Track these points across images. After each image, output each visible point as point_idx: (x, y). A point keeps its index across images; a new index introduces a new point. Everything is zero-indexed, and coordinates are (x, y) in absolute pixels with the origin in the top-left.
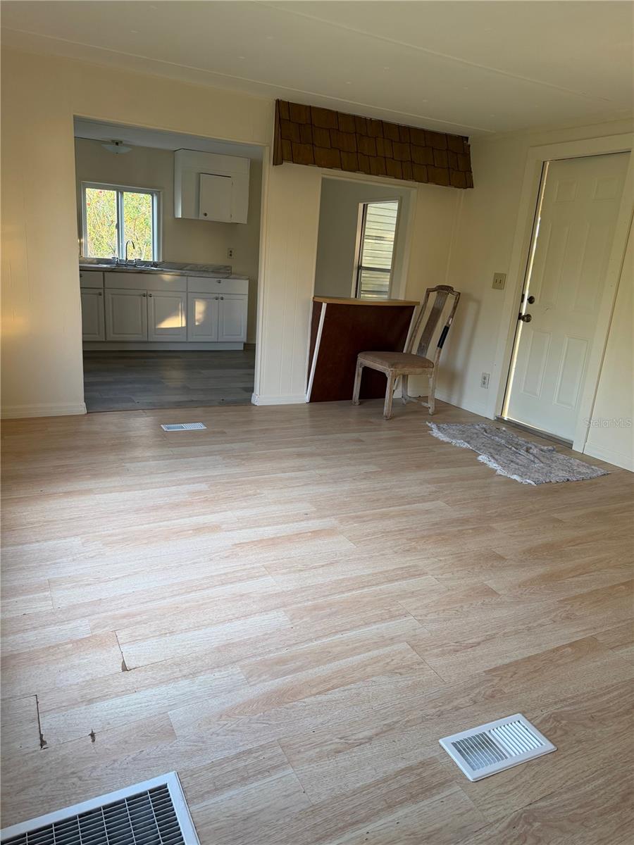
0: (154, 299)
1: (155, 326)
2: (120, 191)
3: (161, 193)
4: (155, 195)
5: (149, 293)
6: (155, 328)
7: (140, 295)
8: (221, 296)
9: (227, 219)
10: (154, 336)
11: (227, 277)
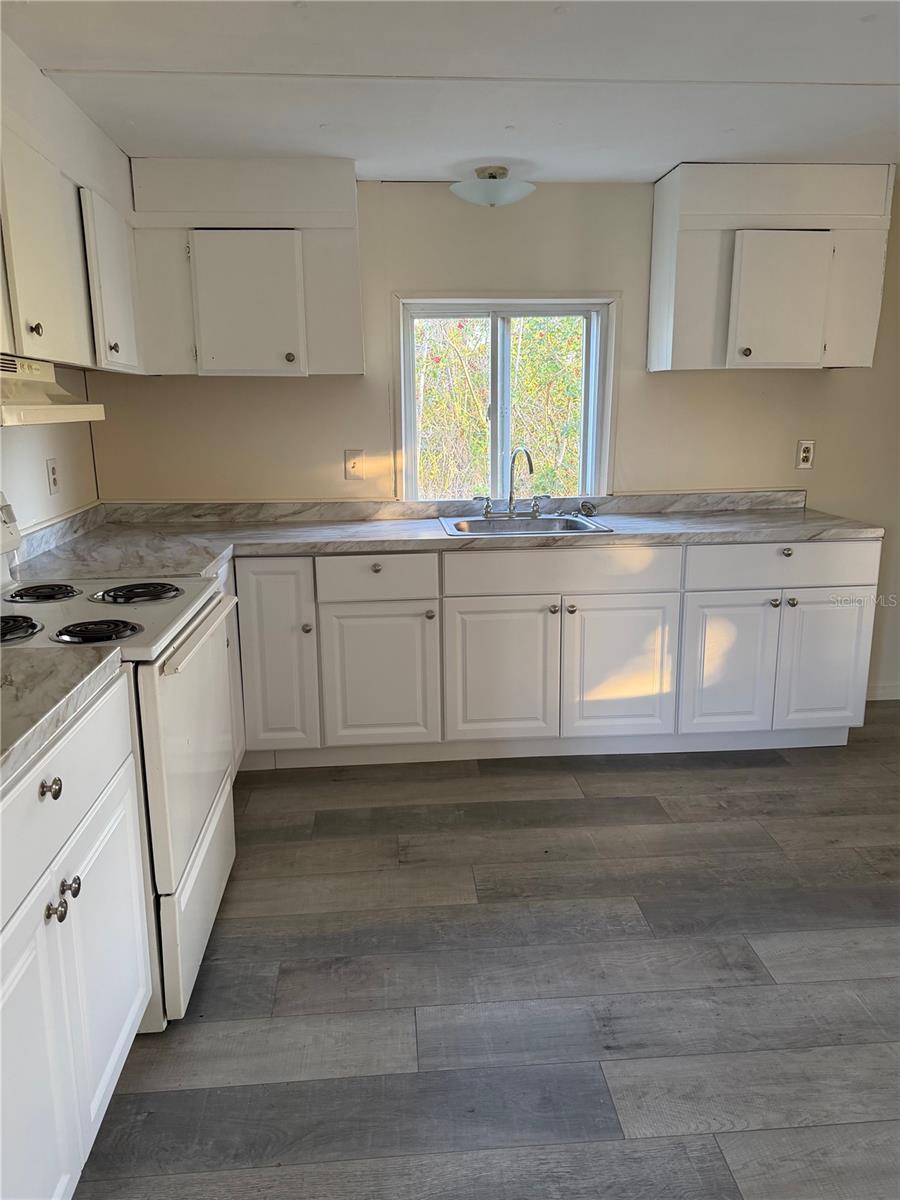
0: (583, 620)
1: (582, 693)
2: (500, 317)
3: (613, 309)
4: (594, 315)
5: (569, 601)
6: (582, 702)
7: (541, 611)
8: (790, 594)
9: (814, 360)
10: (579, 723)
11: (814, 536)
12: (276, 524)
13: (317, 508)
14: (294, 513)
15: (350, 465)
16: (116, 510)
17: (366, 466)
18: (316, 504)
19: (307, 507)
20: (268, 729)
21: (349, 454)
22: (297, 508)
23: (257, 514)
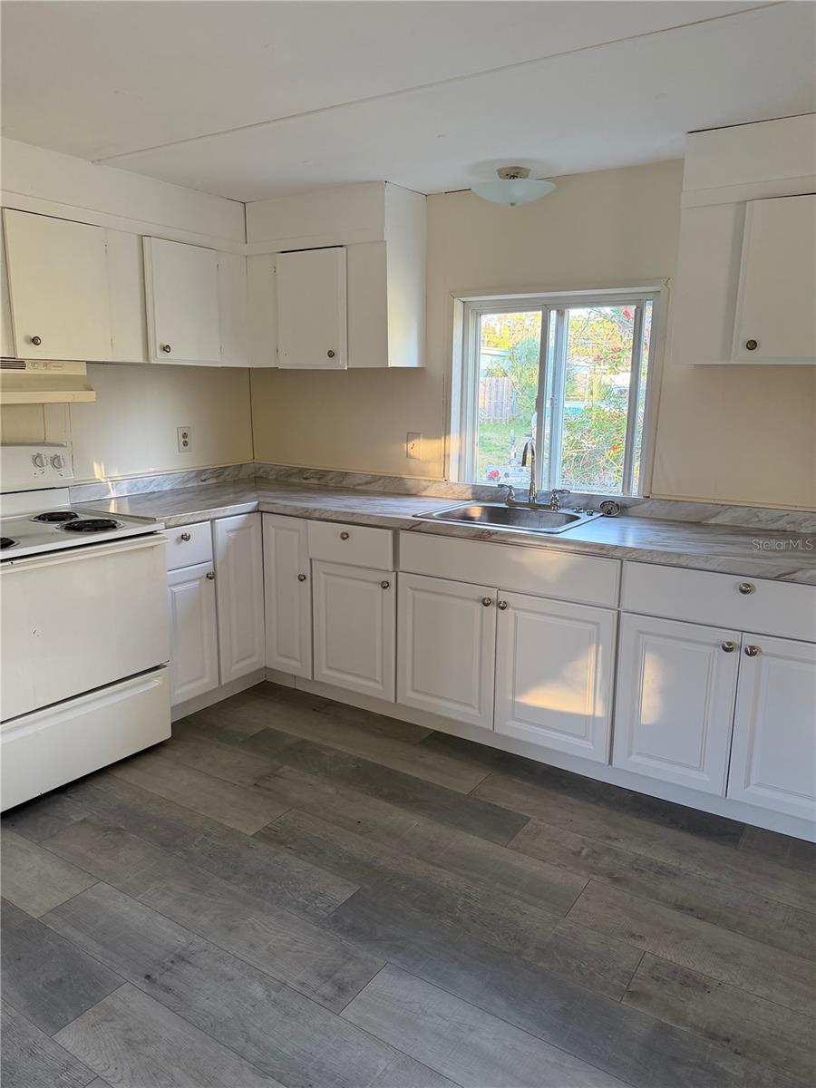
0: (515, 618)
1: (514, 696)
5: (503, 597)
6: (513, 701)
7: (476, 601)
8: (749, 640)
10: (510, 723)
11: (785, 574)
12: (354, 491)
13: (381, 482)
14: (367, 483)
15: (410, 445)
16: (260, 468)
17: (422, 449)
18: (381, 477)
19: (375, 479)
20: (280, 655)
21: (411, 436)
22: (368, 479)
23: (341, 481)
